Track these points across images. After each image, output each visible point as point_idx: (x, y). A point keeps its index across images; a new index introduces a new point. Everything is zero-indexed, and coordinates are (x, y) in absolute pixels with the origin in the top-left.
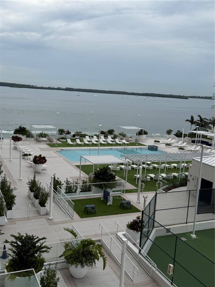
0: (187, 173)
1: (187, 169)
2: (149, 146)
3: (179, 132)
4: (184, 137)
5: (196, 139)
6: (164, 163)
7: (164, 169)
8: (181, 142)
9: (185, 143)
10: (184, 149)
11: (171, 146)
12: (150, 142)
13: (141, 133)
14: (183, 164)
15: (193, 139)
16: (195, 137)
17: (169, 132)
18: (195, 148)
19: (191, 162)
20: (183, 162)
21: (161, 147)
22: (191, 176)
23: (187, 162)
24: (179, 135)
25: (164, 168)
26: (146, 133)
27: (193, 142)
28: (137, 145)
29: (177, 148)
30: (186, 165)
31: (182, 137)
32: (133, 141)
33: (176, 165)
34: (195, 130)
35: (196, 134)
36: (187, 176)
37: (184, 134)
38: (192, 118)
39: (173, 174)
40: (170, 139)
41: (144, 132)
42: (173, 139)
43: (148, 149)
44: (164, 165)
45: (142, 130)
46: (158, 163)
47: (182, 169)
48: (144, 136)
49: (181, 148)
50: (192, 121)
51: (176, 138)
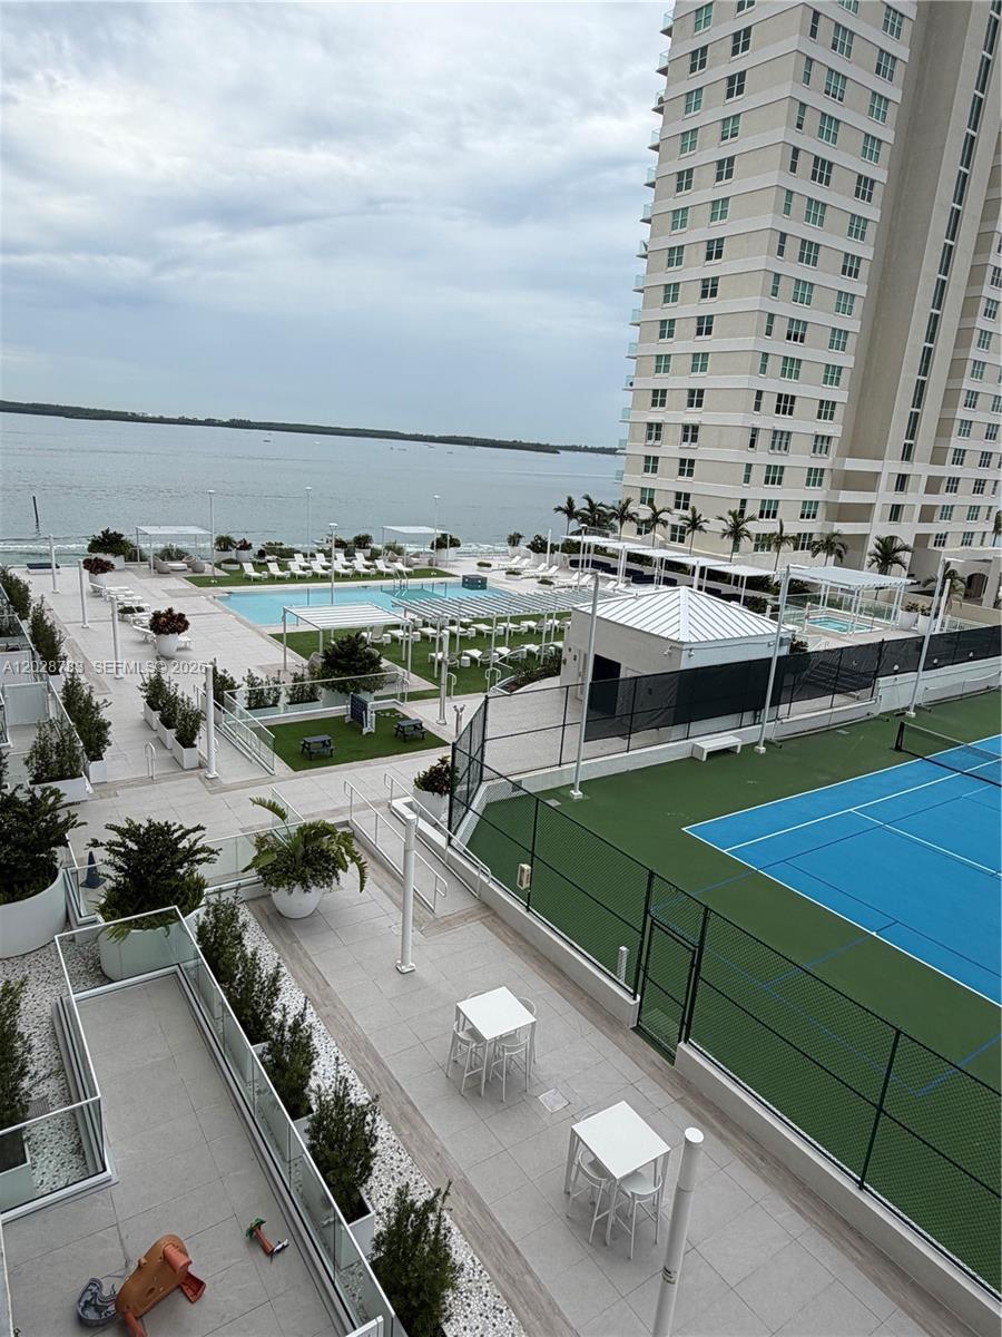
0: (560, 644)
1: (559, 634)
2: (464, 577)
3: (540, 538)
4: (552, 552)
5: (580, 557)
6: (504, 620)
7: (504, 635)
8: (543, 565)
9: (555, 568)
10: (551, 583)
11: (520, 577)
12: (469, 568)
13: (441, 543)
14: (551, 621)
15: (574, 557)
16: (579, 552)
17: (514, 540)
18: (578, 580)
19: (569, 614)
20: (550, 616)
21: (495, 577)
22: (570, 650)
23: (560, 616)
24: (539, 547)
25: (505, 631)
26: (455, 543)
27: (574, 563)
28: (434, 576)
29: (535, 581)
30: (557, 622)
31: (545, 552)
32: (423, 564)
33: (532, 624)
34: (578, 533)
35: (579, 543)
36: (559, 651)
37: (552, 545)
38: (570, 502)
39: (527, 646)
40: (518, 558)
41: (452, 540)
42: (524, 558)
43: (463, 586)
44: (505, 624)
45: (444, 536)
46: (488, 621)
47: (548, 633)
48: (451, 551)
49: (545, 582)
50: (570, 512)
51: (532, 554)
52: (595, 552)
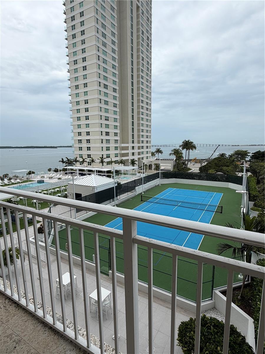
0: (66, 193)
1: (66, 190)
2: (38, 181)
3: (56, 169)
4: (60, 171)
5: (68, 172)
6: (51, 189)
7: (51, 193)
8: (58, 175)
9: (61, 175)
10: (61, 179)
11: (53, 178)
12: (39, 178)
13: (30, 173)
14: (63, 188)
15: (66, 172)
16: (67, 171)
17: (50, 170)
18: (68, 177)
19: (67, 185)
20: (62, 187)
21: (46, 180)
22: (69, 193)
23: (65, 186)
24: (56, 171)
25: (51, 192)
26: (33, 173)
27: (66, 173)
28: (29, 182)
29: (57, 179)
30: (64, 188)
31: (58, 172)
32: (25, 179)
33: (58, 189)
34: (66, 166)
35: (66, 169)
36: (66, 194)
37: (60, 170)
38: (62, 159)
39: (58, 195)
40: (51, 174)
41: (32, 172)
42: (53, 174)
43: (38, 183)
44: (51, 190)
45: (30, 171)
46: (47, 190)
47: (63, 191)
48: (33, 175)
49: (59, 179)
50: (63, 161)
51: (55, 173)
52: (71, 170)
